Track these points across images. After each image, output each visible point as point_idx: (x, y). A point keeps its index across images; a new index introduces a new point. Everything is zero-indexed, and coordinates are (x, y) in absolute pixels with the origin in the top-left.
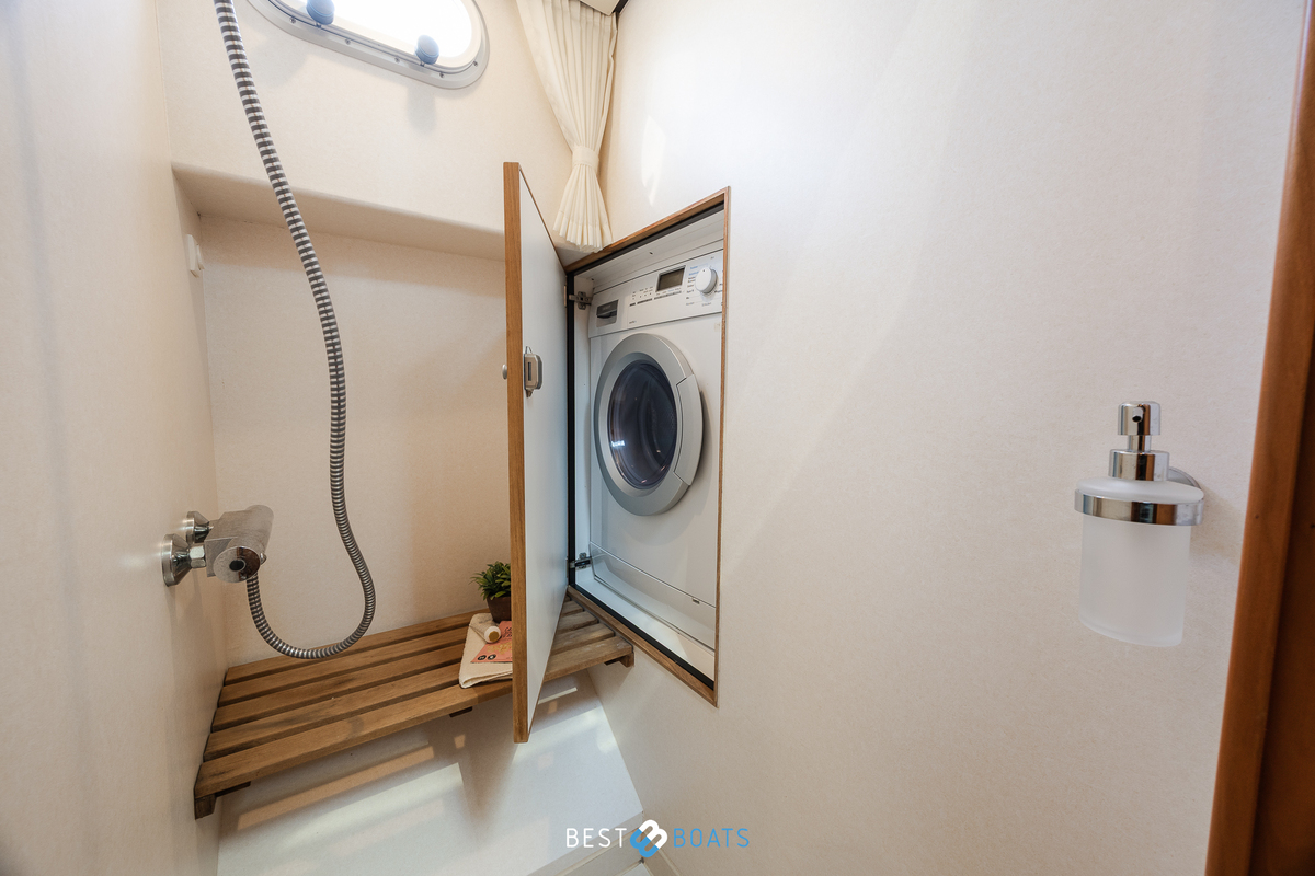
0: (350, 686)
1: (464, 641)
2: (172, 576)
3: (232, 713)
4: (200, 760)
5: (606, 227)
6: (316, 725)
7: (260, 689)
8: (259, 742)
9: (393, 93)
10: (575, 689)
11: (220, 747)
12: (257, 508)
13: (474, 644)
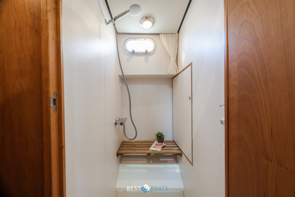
0: (135, 146)
1: (152, 144)
2: (115, 124)
3: (122, 146)
4: (118, 150)
5: (177, 70)
6: (130, 150)
7: (125, 144)
8: (124, 150)
9: (143, 58)
10: (173, 160)
11: (120, 149)
12: (125, 118)
13: (154, 145)
